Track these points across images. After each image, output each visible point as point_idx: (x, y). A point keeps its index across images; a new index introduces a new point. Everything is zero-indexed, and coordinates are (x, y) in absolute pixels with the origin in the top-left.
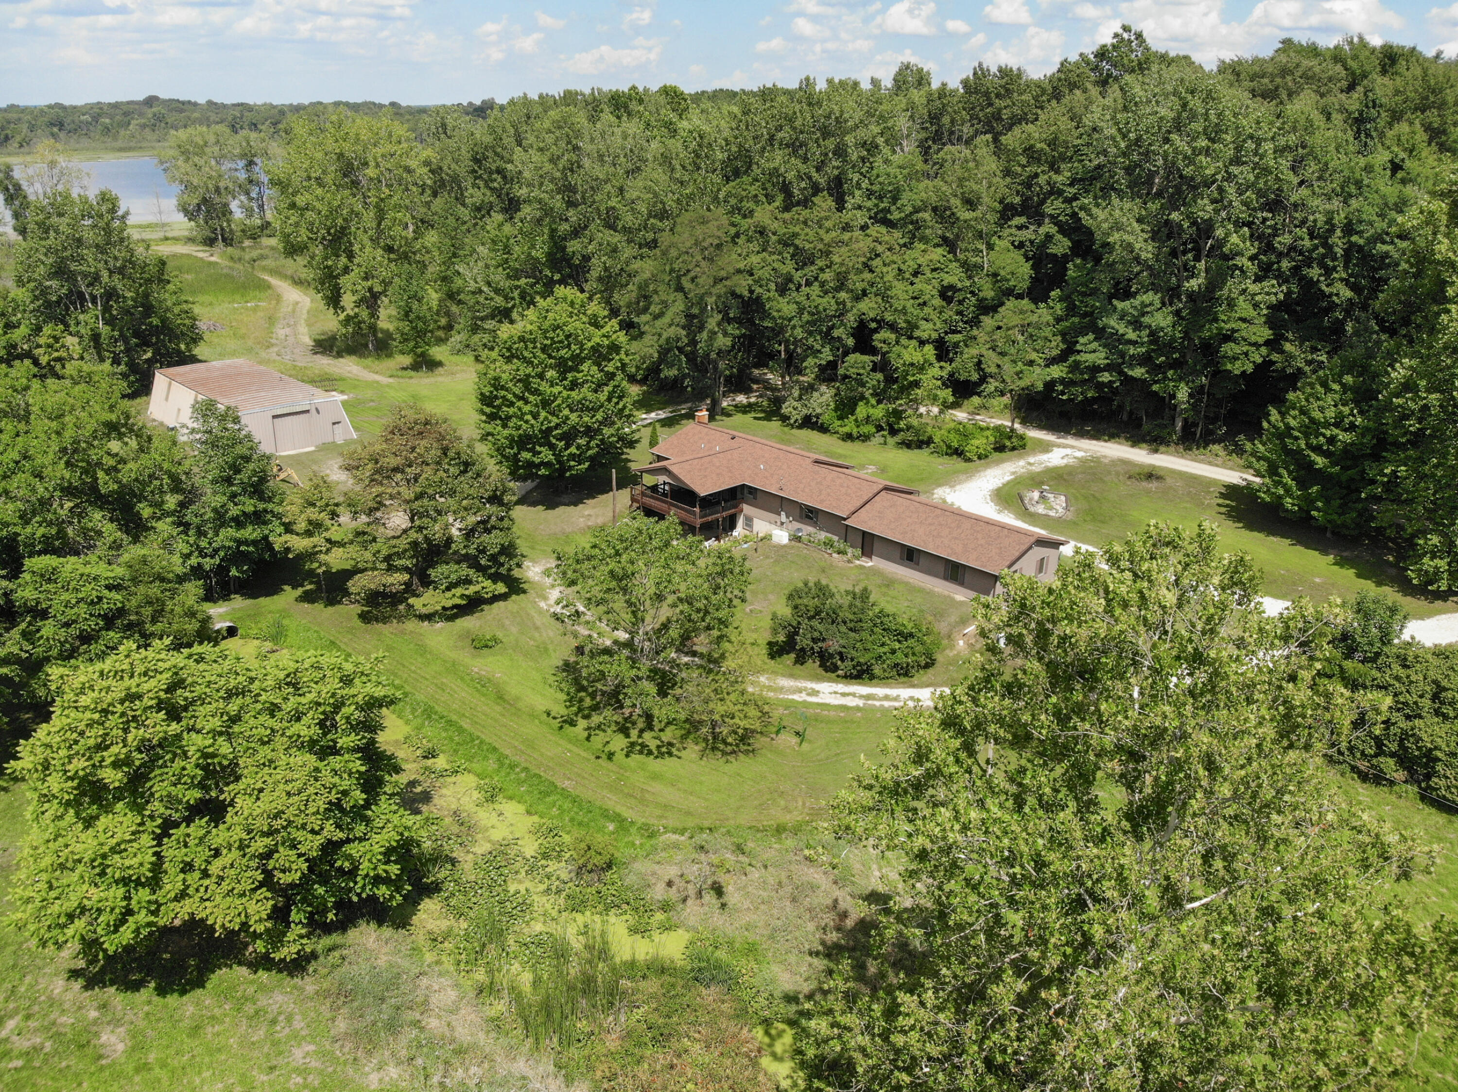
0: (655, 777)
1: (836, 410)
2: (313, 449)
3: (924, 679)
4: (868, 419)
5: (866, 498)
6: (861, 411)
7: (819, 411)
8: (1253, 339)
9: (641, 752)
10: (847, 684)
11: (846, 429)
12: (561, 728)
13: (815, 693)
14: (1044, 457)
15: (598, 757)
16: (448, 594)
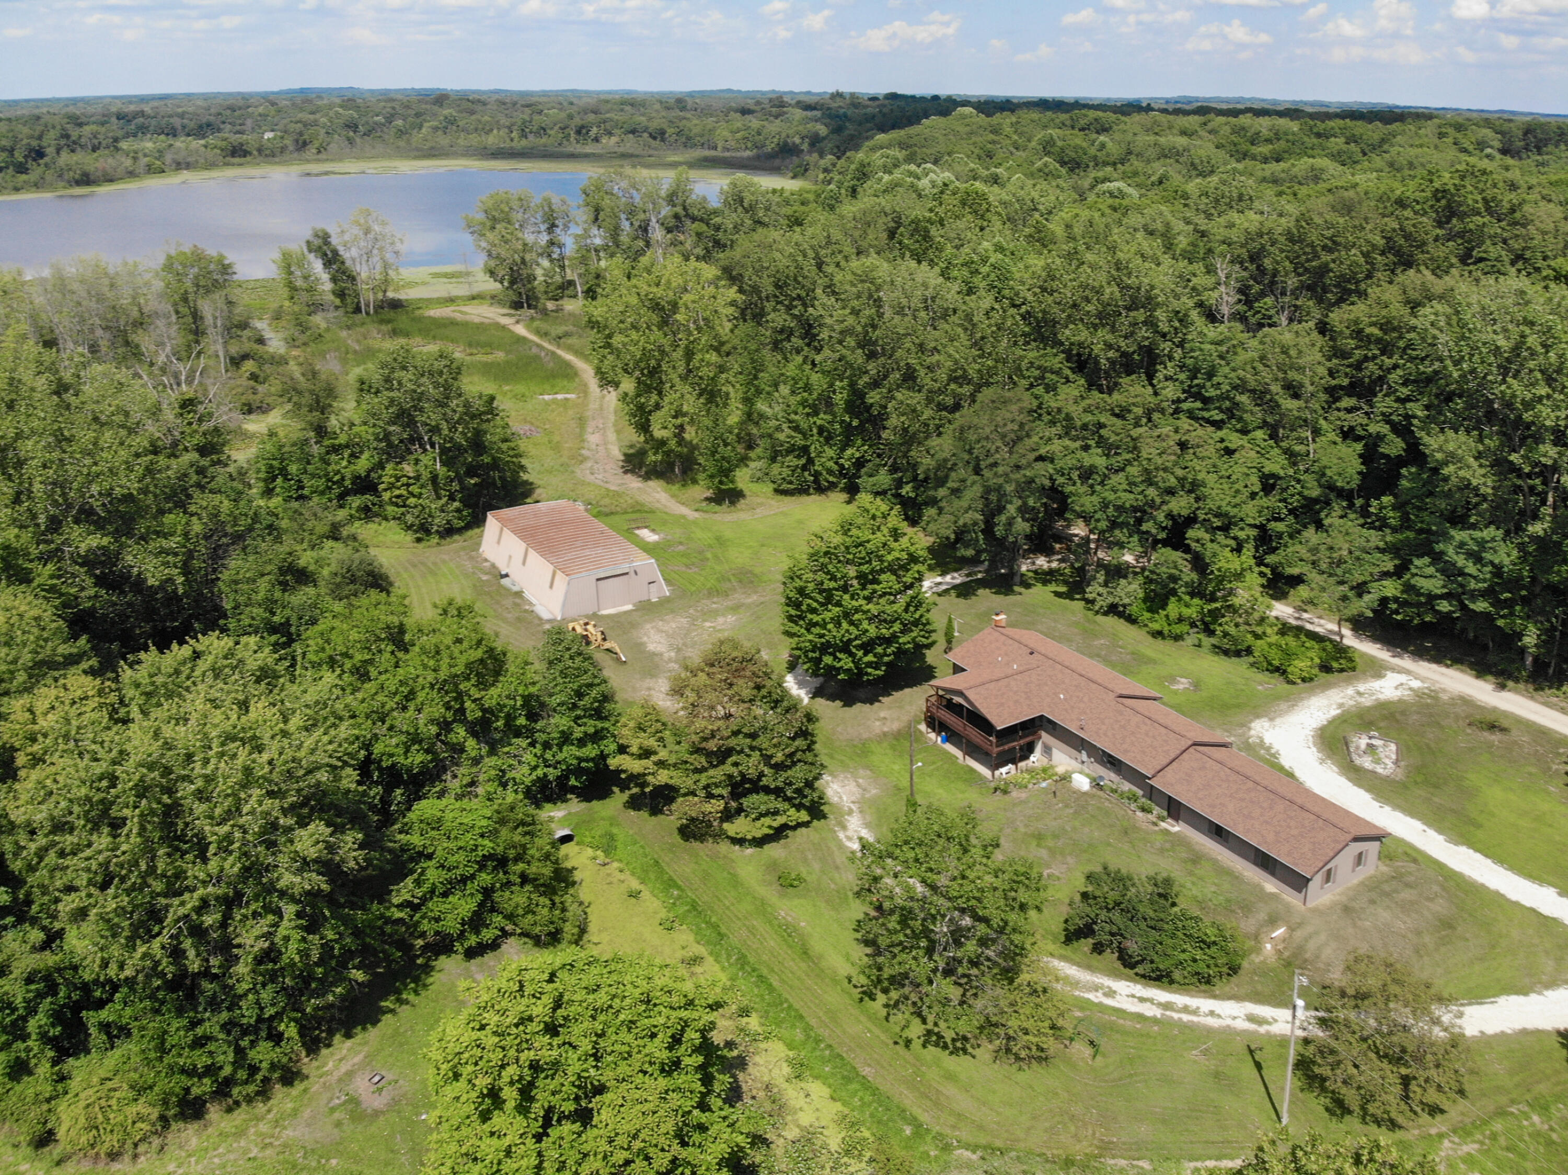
0: (950, 1077)
1: (1145, 600)
2: (629, 607)
3: (1227, 989)
4: (1180, 620)
5: (1173, 756)
6: (1173, 608)
7: (1126, 601)
9: (937, 1045)
10: (1146, 985)
11: (1156, 626)
12: (861, 1000)
13: (1111, 993)
14: (1376, 685)
15: (896, 1043)
16: (758, 824)
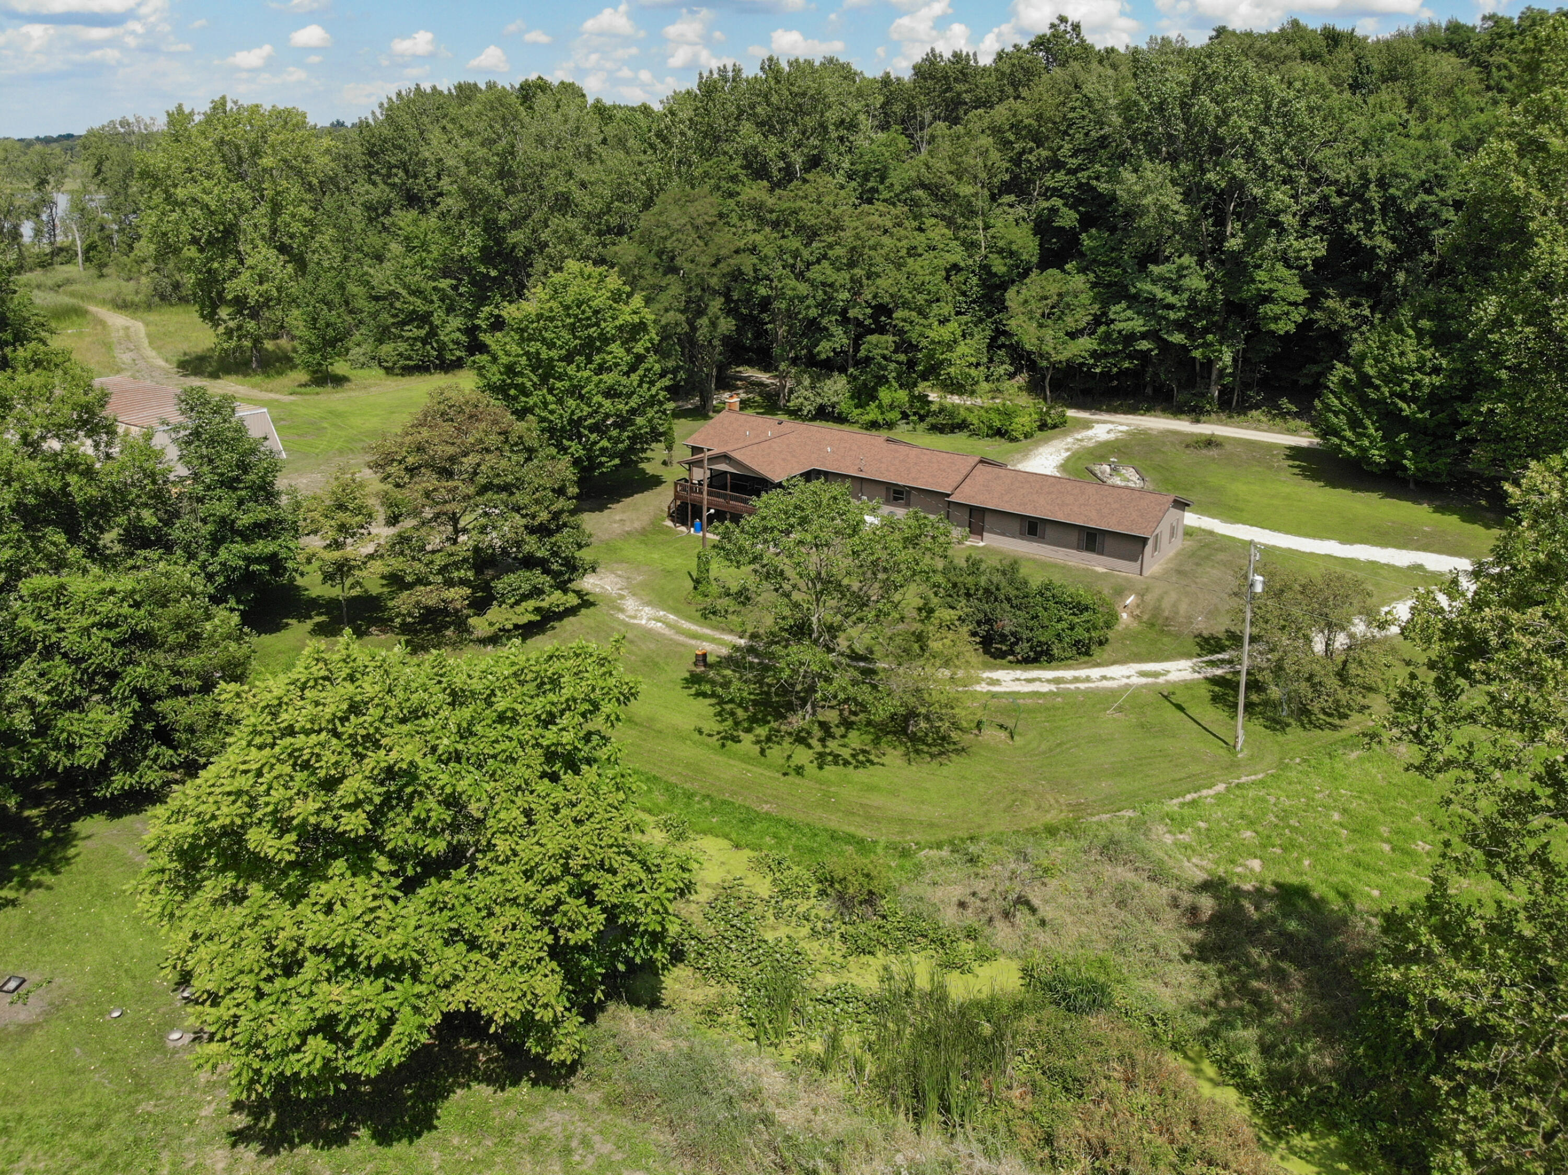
0: (869, 788)
1: (852, 397)
3: (1105, 656)
4: (892, 405)
5: (965, 473)
6: (885, 395)
7: (835, 399)
8: (1292, 299)
9: (836, 763)
10: (1025, 670)
11: (871, 417)
12: (723, 745)
13: (997, 682)
14: (1090, 433)
15: (786, 774)
